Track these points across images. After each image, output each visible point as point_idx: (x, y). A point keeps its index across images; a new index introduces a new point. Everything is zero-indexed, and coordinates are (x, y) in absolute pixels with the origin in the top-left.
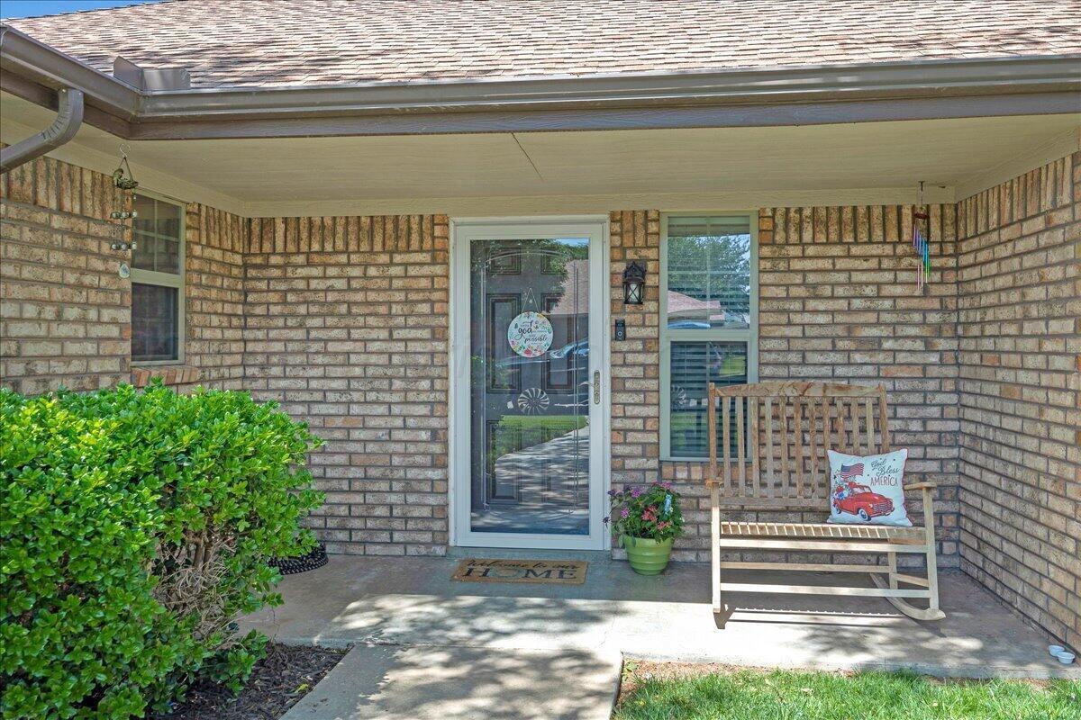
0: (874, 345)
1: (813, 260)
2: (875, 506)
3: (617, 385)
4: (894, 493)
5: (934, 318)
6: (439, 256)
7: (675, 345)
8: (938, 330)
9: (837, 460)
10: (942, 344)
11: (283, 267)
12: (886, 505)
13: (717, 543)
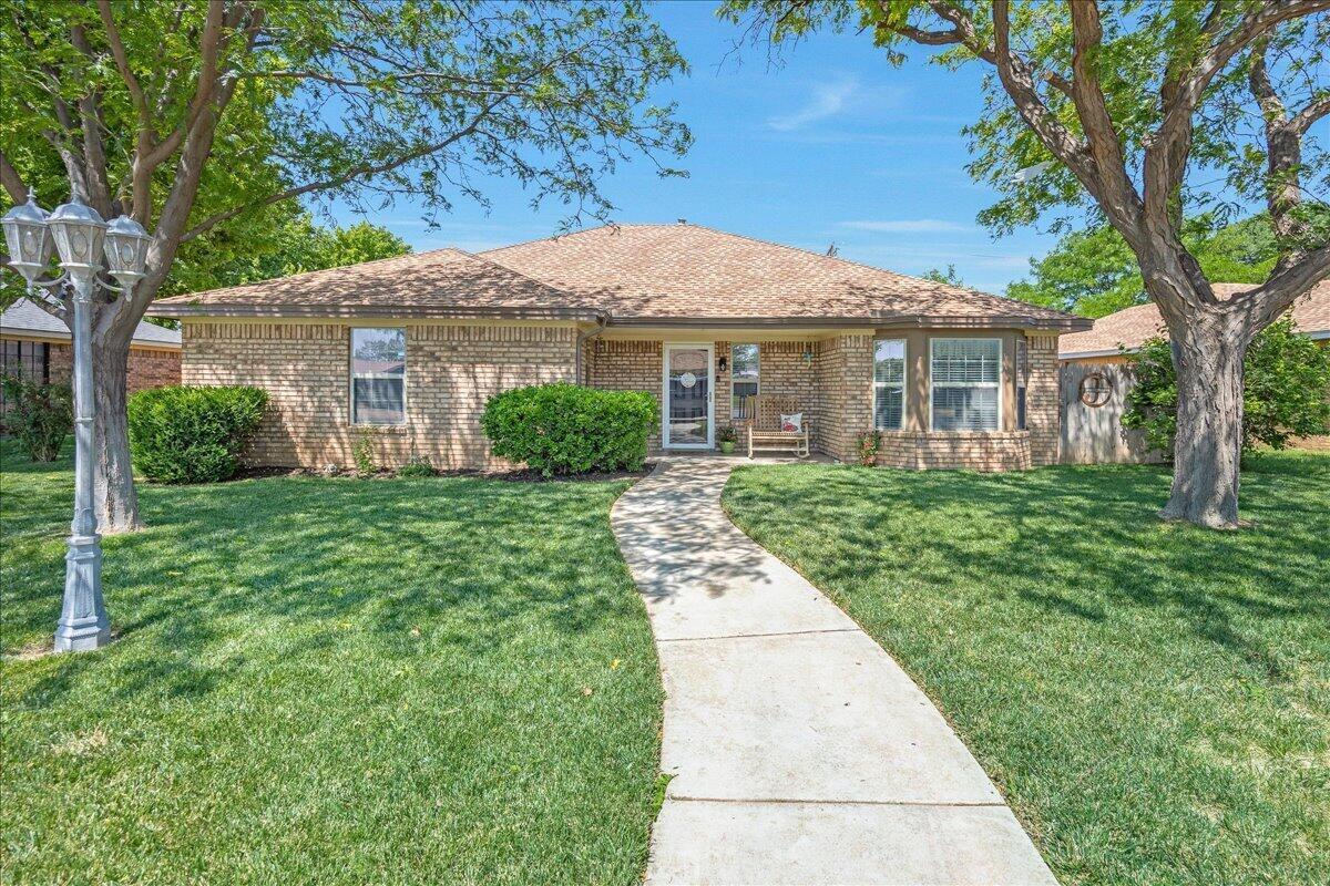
0: (795, 384)
1: (777, 357)
2: (790, 427)
3: (717, 396)
4: (798, 425)
5: (812, 376)
6: (660, 354)
7: (735, 384)
8: (813, 380)
9: (783, 417)
10: (815, 384)
11: (608, 357)
12: (796, 428)
13: (751, 438)
